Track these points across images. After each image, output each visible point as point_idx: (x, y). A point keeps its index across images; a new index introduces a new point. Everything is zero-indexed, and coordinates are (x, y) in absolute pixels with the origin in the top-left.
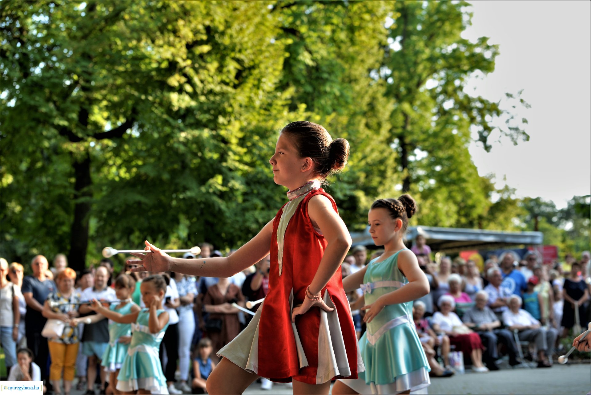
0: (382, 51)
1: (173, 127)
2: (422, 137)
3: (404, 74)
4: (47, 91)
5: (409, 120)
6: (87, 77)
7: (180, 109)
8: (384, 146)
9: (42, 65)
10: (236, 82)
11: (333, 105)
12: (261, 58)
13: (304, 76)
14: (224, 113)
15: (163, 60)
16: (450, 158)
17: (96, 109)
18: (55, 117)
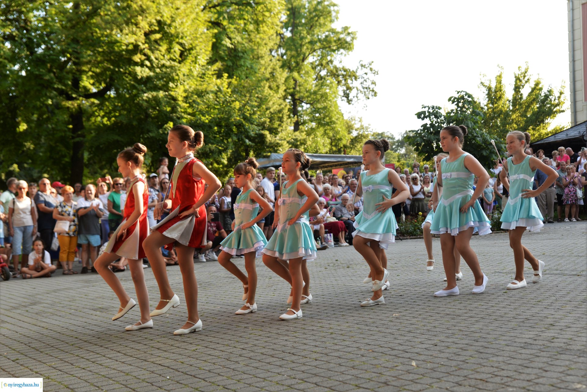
0: (279, 37)
1: (138, 90)
2: (307, 94)
3: (294, 53)
4: (49, 65)
5: (298, 84)
6: (76, 55)
7: (142, 78)
8: (281, 101)
9: (43, 46)
10: (180, 59)
11: (246, 74)
12: (197, 42)
13: (227, 55)
14: (173, 80)
15: (130, 44)
16: (325, 108)
17: (84, 78)
18: (55, 83)
